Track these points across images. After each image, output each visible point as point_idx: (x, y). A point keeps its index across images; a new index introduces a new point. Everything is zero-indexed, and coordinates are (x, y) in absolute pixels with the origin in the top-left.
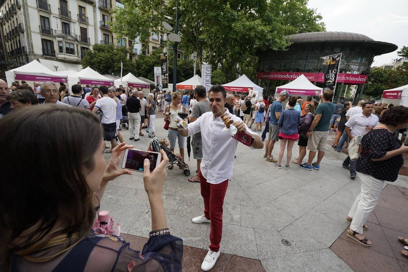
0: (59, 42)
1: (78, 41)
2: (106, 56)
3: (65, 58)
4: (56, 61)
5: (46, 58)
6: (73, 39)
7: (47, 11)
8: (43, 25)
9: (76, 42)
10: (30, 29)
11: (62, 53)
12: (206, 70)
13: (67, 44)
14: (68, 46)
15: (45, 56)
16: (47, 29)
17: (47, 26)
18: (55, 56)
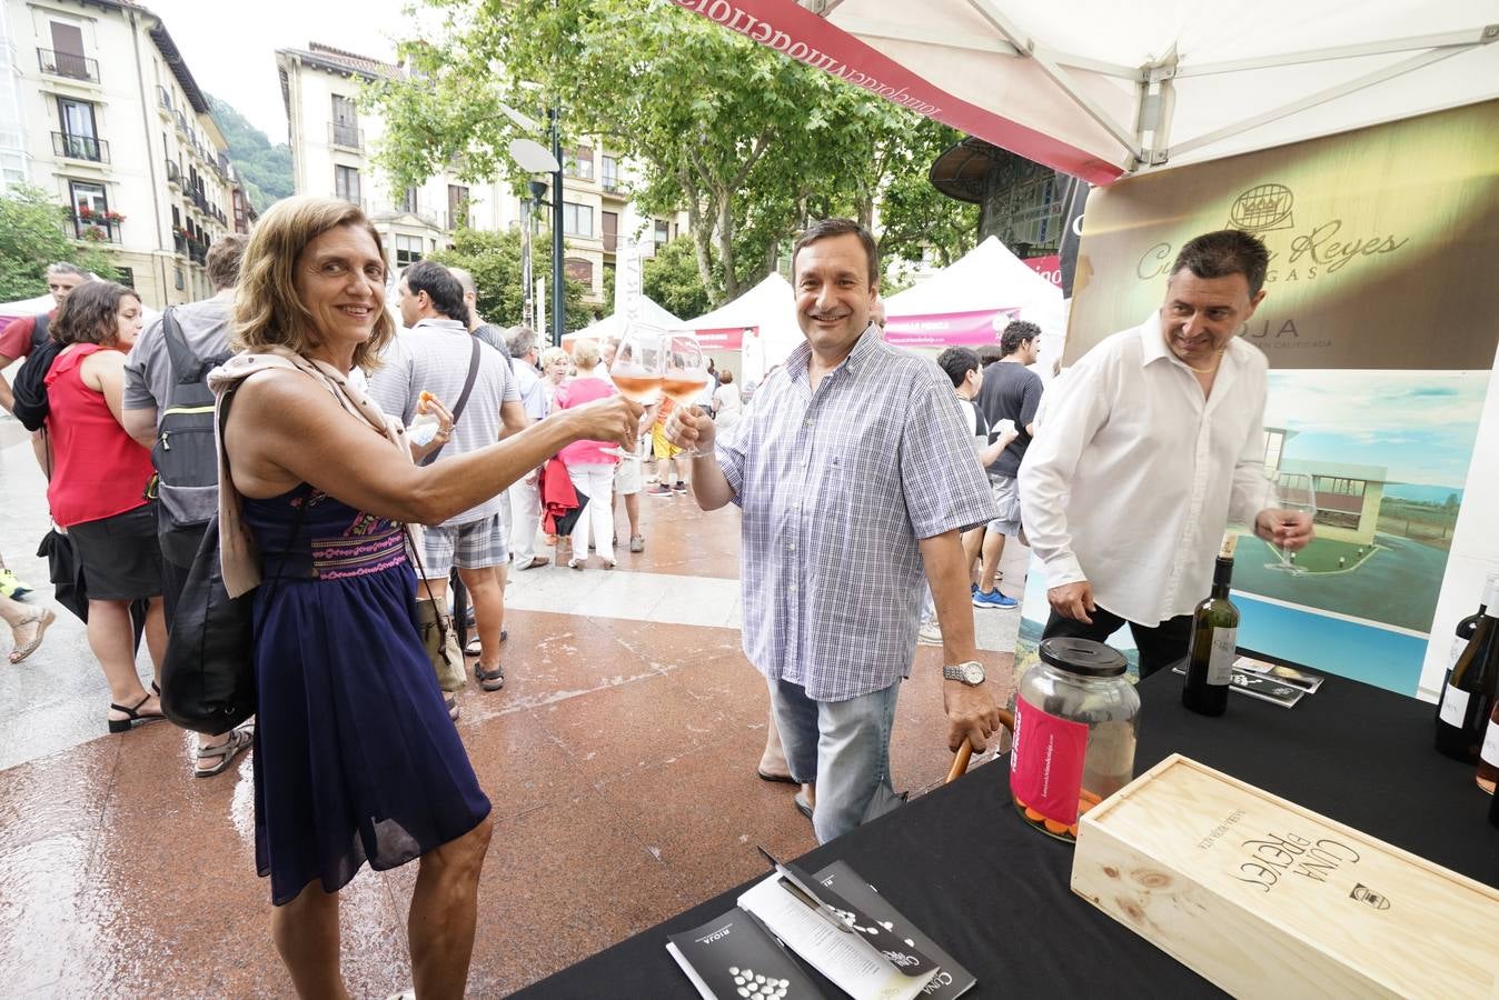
1: (434, 228)
2: (483, 266)
6: (420, 224)
7: (353, 150)
8: (343, 191)
9: (429, 231)
12: (630, 268)
13: (400, 239)
14: (405, 247)
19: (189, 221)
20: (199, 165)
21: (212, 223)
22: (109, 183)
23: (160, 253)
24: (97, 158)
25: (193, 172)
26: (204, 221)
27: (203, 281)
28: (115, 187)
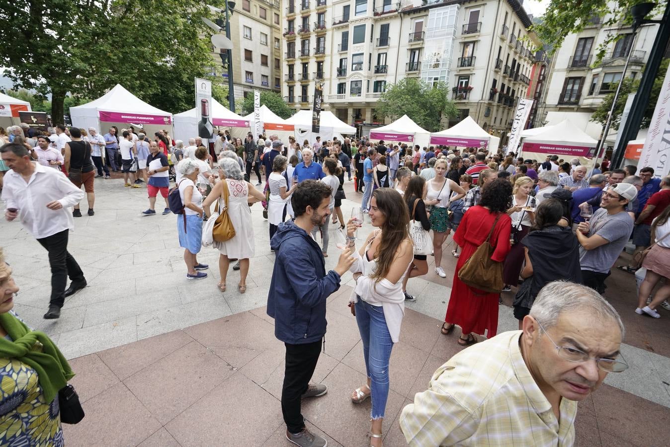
0: (596, 76)
1: (640, 64)
3: (592, 104)
4: (577, 111)
5: (561, 109)
7: (596, 26)
8: (579, 54)
10: (554, 67)
11: (591, 96)
13: (607, 76)
14: (608, 80)
15: (559, 106)
16: (584, 58)
17: (586, 53)
18: (576, 103)
19: (503, 85)
20: (520, 58)
21: (520, 84)
22: (472, 74)
23: (481, 101)
24: (470, 65)
25: (514, 61)
26: (514, 84)
27: (503, 112)
28: (473, 76)
